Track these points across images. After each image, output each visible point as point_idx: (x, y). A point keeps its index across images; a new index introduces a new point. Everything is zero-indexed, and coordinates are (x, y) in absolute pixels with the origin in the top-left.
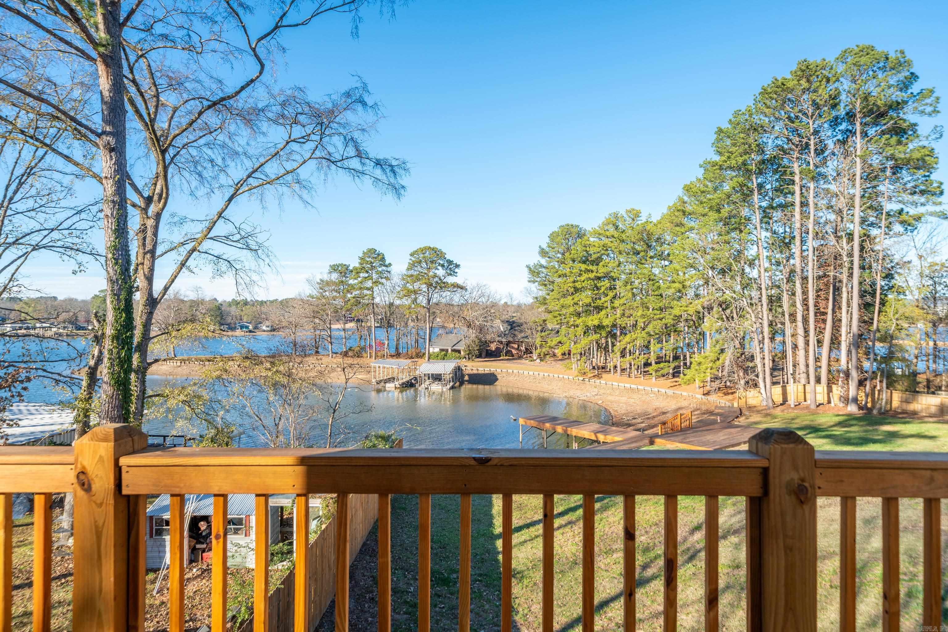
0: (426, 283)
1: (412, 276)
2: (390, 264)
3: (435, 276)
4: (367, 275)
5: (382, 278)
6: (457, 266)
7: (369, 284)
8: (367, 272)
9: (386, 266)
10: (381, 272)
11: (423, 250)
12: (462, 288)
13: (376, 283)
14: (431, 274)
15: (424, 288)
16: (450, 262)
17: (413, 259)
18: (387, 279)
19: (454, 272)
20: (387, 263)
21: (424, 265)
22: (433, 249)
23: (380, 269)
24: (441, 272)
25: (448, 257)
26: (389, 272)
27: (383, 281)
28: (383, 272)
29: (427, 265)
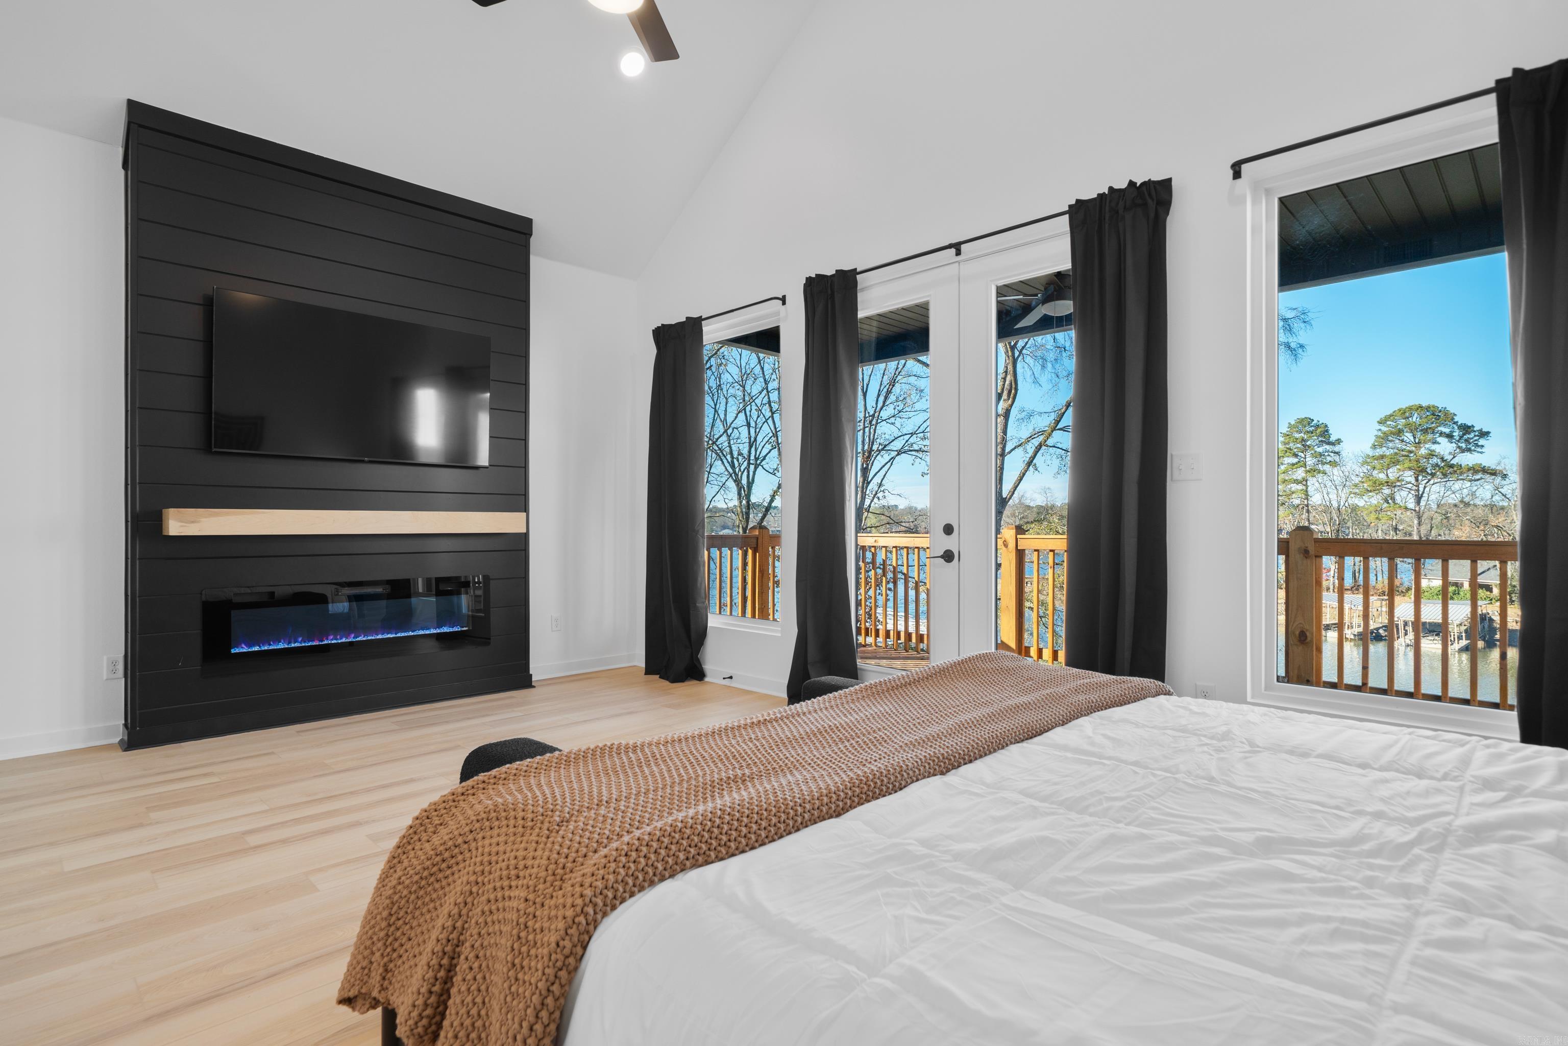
0: (1410, 469)
1: (1382, 457)
2: (1339, 441)
3: (1432, 454)
4: (1295, 460)
5: (1323, 464)
6: (1484, 434)
7: (1300, 473)
8: (1296, 455)
9: (1333, 444)
10: (1321, 455)
11: (1405, 413)
12: (1494, 473)
13: (1313, 471)
14: (1423, 451)
15: (1409, 476)
16: (1466, 429)
17: (1384, 429)
18: (1333, 464)
19: (1477, 445)
20: (1333, 439)
21: (1408, 437)
22: (1428, 408)
23: (1320, 450)
24: (1444, 447)
25: (1460, 420)
26: (1337, 453)
27: (1327, 468)
28: (1326, 454)
29: (1415, 438)
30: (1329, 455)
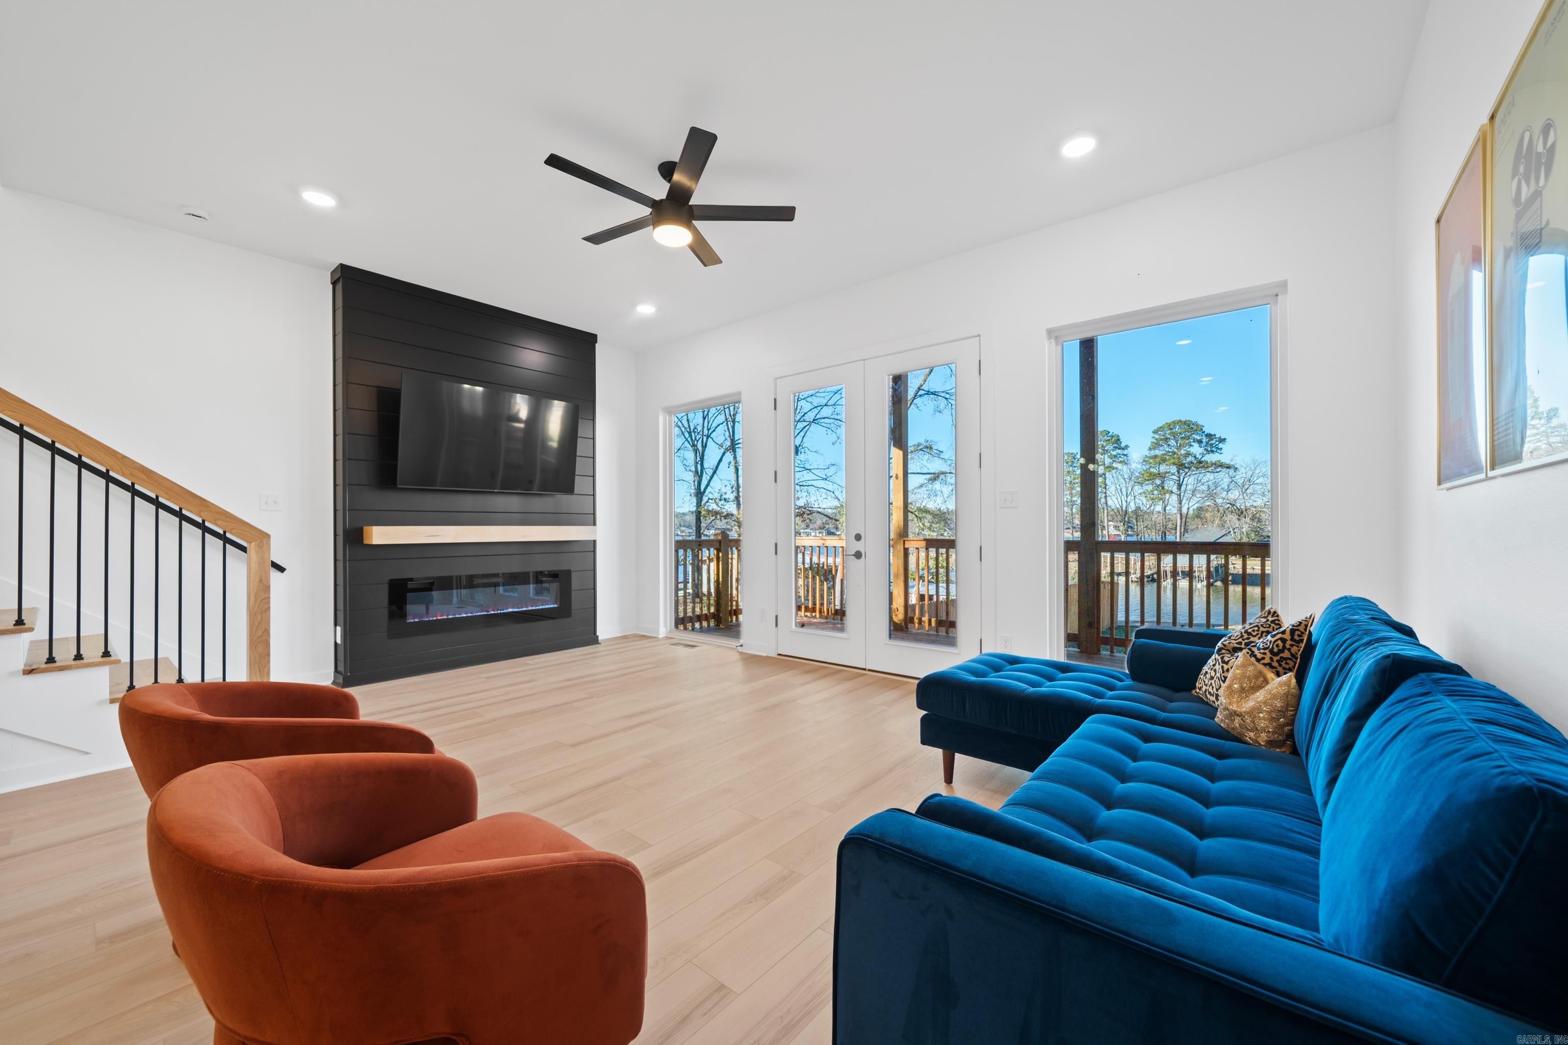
0: (1174, 464)
1: (1155, 457)
2: (1127, 447)
3: (1188, 454)
5: (1117, 462)
6: (1222, 440)
7: (1101, 470)
9: (1123, 449)
10: (1115, 456)
11: (1170, 426)
12: (1229, 467)
13: (1110, 468)
14: (1183, 452)
15: (1174, 469)
16: (1210, 436)
17: (1157, 437)
18: (1123, 462)
19: (1218, 448)
20: (1123, 445)
21: (1172, 442)
22: (1185, 423)
23: (1114, 453)
24: (1196, 449)
25: (1207, 430)
26: (1126, 455)
27: (1119, 466)
28: (1118, 456)
29: (1177, 443)
30: (1120, 457)
